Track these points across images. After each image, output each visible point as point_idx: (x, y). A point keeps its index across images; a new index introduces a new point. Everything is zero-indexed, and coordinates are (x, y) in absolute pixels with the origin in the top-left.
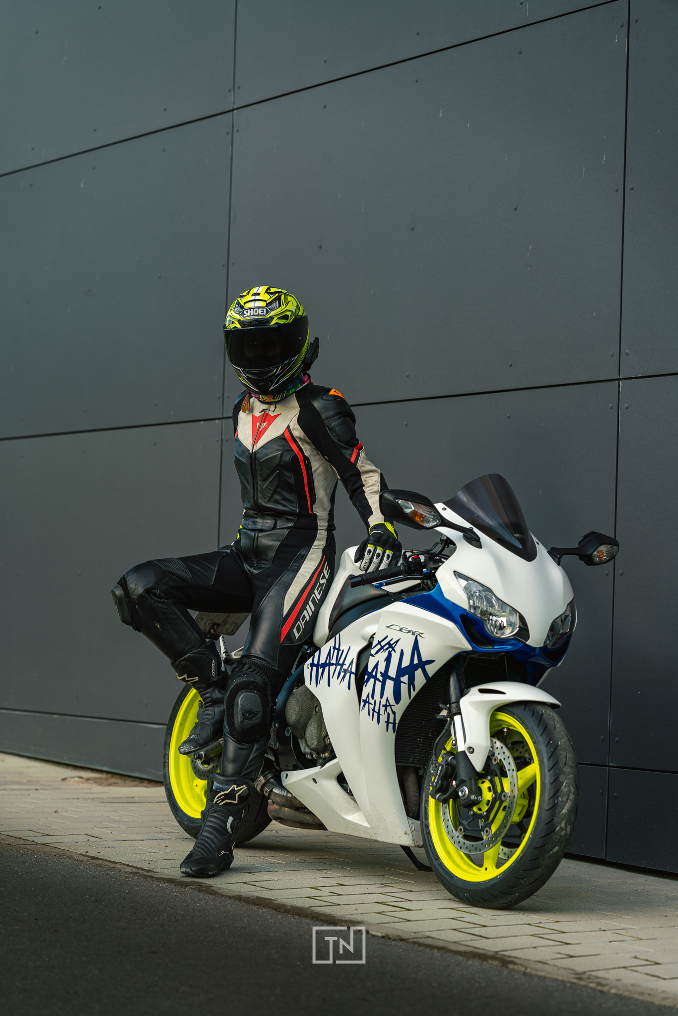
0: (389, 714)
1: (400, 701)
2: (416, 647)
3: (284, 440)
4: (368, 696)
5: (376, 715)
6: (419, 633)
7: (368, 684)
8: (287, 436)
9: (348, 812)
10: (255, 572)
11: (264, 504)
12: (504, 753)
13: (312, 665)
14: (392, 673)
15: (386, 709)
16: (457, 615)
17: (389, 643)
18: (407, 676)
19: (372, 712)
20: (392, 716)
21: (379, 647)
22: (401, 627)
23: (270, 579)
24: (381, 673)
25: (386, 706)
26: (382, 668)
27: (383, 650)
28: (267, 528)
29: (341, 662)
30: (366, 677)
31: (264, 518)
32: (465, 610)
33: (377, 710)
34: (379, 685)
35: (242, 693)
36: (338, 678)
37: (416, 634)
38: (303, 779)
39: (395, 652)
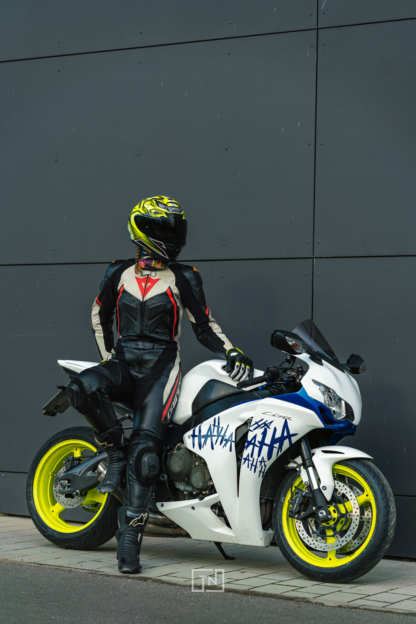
0: (262, 466)
1: (270, 459)
2: (286, 425)
3: (166, 295)
4: (248, 455)
5: (253, 467)
6: (288, 417)
7: (248, 448)
8: (169, 292)
9: (216, 527)
10: (140, 376)
11: (148, 334)
12: (346, 489)
13: (194, 436)
14: (268, 441)
15: (261, 464)
16: (316, 407)
17: (264, 423)
18: (278, 444)
19: (251, 465)
20: (264, 468)
21: (256, 425)
22: (274, 414)
23: (152, 381)
24: (258, 441)
25: (261, 462)
26: (259, 438)
27: (260, 427)
28: (148, 349)
29: (222, 434)
30: (246, 444)
31: (144, 342)
32: (322, 403)
33: (254, 464)
34: (256, 449)
35: (147, 455)
36: (220, 445)
37: (285, 418)
38: (182, 507)
39: (270, 428)
